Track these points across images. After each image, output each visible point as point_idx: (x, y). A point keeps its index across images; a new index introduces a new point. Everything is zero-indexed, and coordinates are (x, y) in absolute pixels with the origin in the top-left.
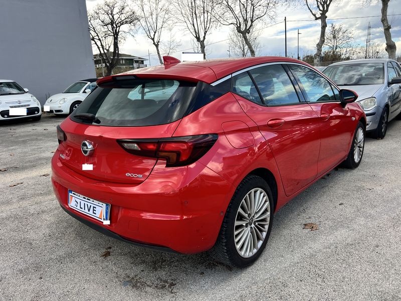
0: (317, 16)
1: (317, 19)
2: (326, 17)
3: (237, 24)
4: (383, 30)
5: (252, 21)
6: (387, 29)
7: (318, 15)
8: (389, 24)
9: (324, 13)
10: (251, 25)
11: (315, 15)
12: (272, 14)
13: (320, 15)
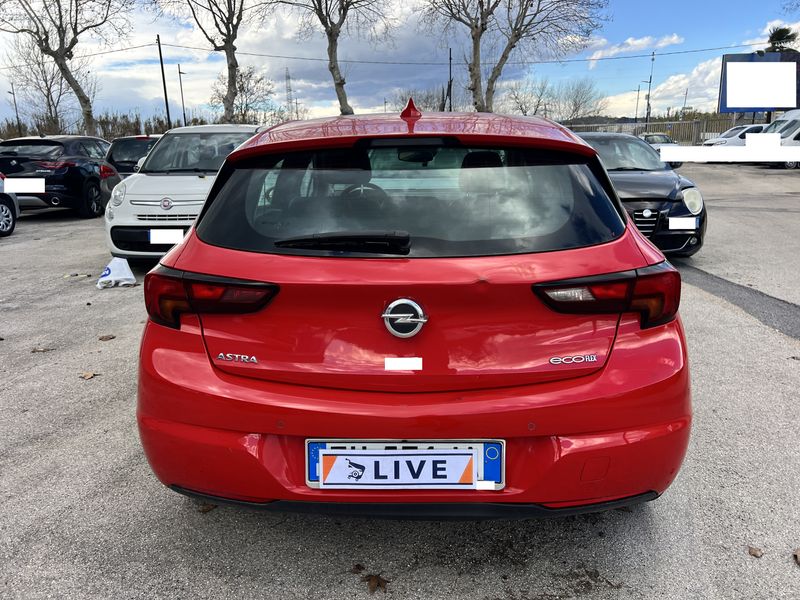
0: (218, 45)
1: (217, 49)
2: (235, 49)
3: (37, 33)
4: (333, 85)
5: (76, 33)
6: (340, 84)
7: (220, 43)
8: (343, 76)
9: (230, 38)
10: (74, 42)
11: (212, 41)
12: (120, 23)
13: (223, 44)
